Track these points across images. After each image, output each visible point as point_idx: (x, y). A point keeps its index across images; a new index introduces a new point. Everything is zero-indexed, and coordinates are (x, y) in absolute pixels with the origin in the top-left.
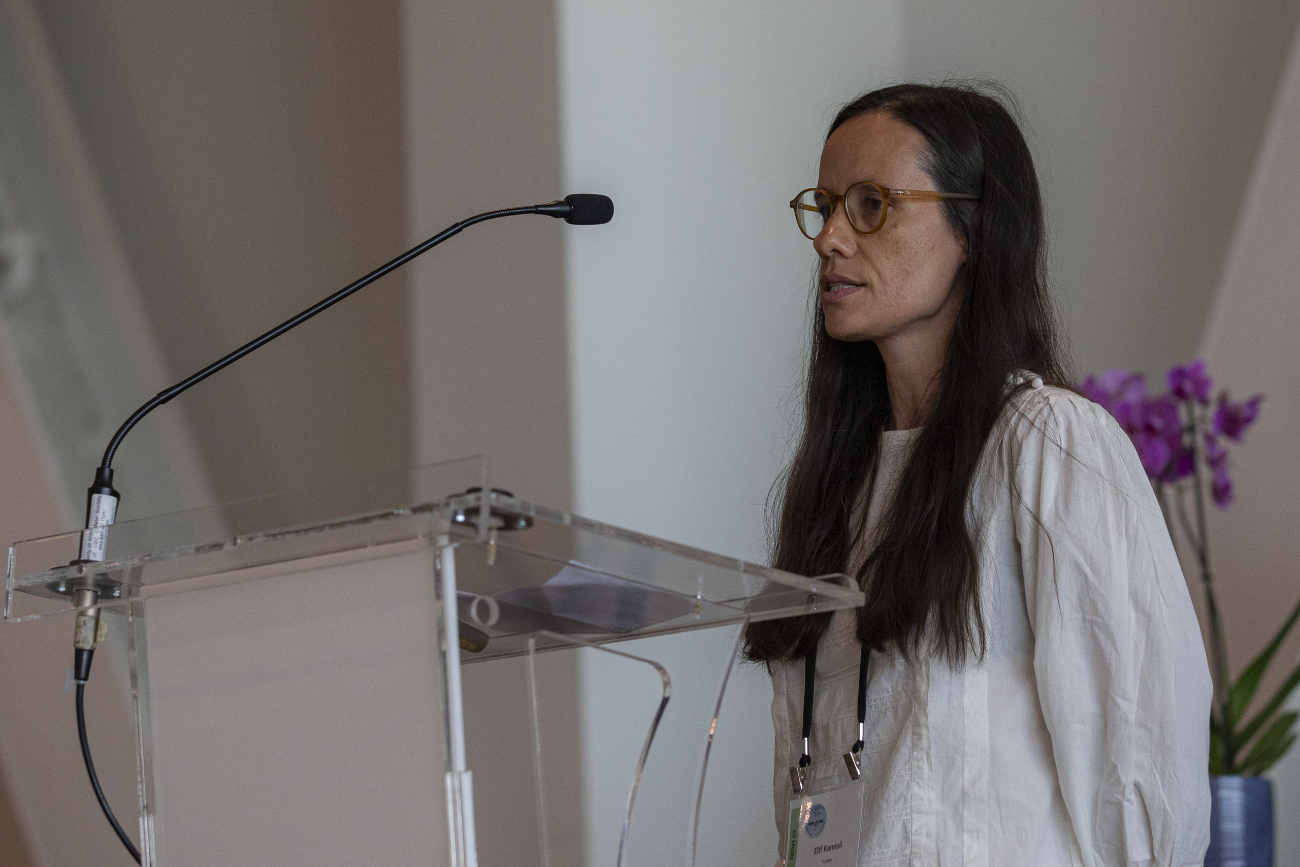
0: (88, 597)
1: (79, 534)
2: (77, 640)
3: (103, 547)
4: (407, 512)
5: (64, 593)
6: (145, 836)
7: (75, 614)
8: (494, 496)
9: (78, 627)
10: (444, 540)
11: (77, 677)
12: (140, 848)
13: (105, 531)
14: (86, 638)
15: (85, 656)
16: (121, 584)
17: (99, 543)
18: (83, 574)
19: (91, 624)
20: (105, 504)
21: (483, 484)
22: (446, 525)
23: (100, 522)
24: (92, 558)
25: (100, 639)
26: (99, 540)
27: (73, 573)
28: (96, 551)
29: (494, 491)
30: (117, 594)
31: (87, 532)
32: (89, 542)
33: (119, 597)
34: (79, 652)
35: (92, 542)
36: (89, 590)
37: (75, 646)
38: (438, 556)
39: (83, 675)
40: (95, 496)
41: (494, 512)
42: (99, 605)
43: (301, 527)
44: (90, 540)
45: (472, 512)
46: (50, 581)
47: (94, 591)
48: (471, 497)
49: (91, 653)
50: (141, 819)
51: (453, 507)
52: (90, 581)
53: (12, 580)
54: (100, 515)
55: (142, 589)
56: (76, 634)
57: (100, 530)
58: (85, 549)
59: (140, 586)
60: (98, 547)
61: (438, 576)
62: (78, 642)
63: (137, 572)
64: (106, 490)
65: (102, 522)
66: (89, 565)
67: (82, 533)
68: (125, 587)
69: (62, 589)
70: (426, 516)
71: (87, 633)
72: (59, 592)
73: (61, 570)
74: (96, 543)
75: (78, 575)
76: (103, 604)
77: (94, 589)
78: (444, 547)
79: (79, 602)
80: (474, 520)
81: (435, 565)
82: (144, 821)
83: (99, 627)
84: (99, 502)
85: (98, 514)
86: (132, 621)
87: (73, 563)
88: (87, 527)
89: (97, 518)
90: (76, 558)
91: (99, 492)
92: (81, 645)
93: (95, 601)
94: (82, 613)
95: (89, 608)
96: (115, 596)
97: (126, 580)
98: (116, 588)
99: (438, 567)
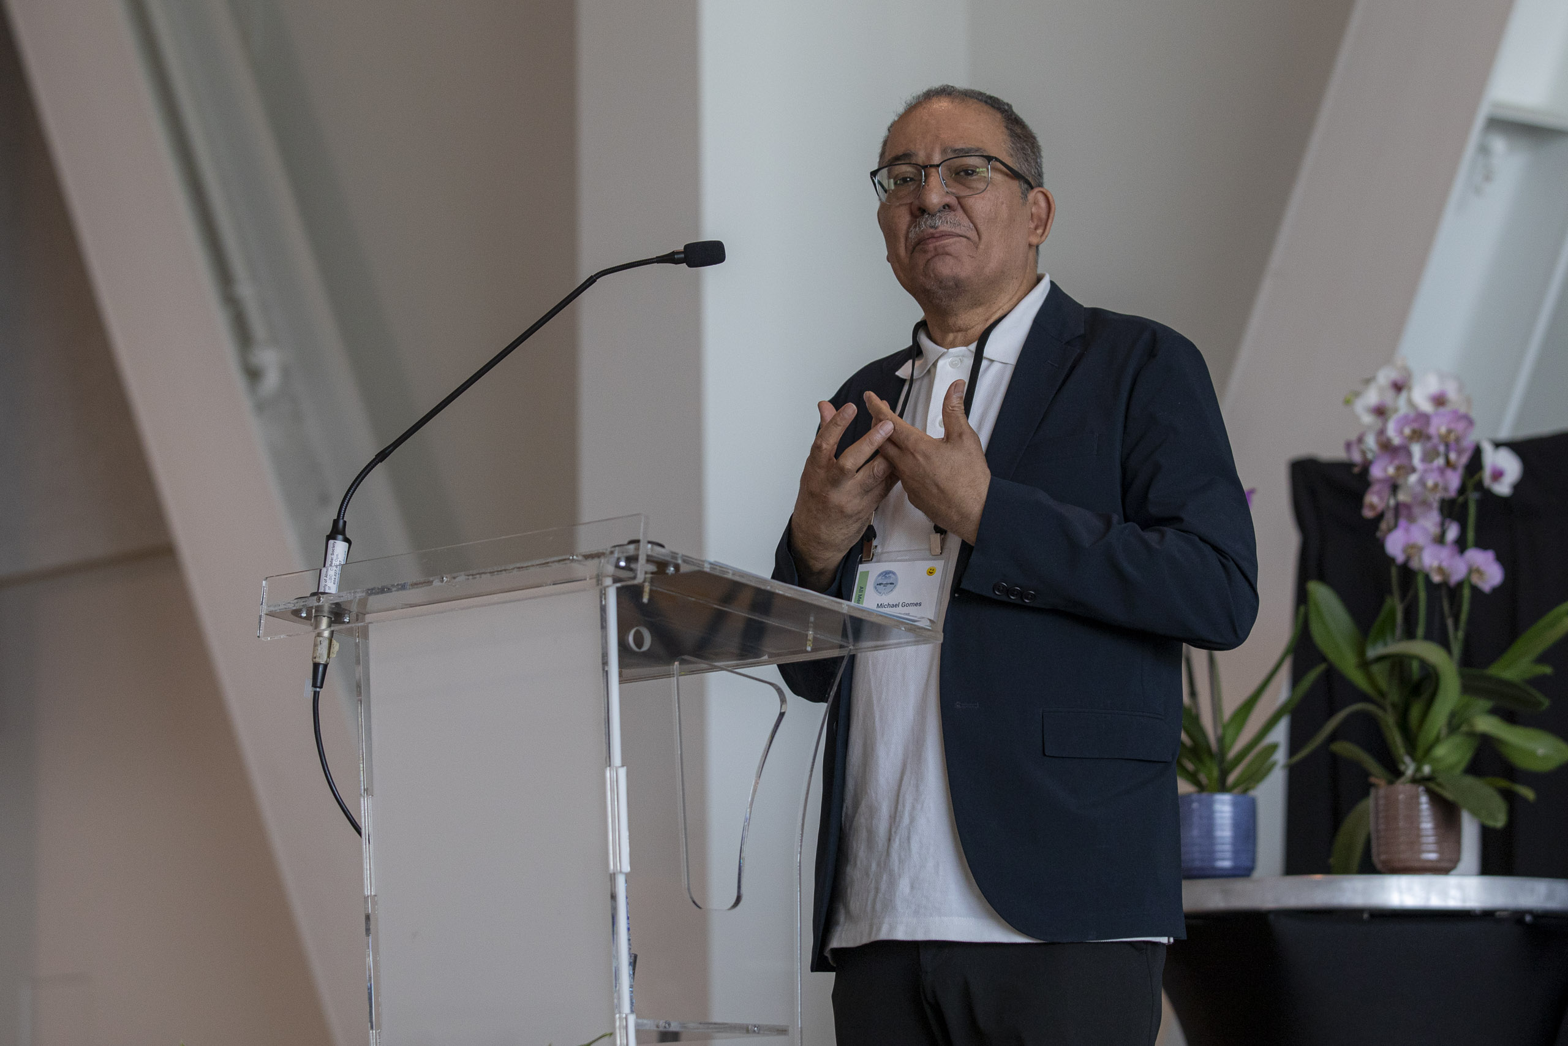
0: (324, 622)
1: (319, 570)
2: (315, 656)
3: (336, 583)
4: (580, 558)
5: (305, 618)
6: (365, 813)
7: (314, 635)
8: (650, 546)
9: (315, 645)
10: (608, 581)
11: (314, 685)
12: (361, 822)
13: (338, 570)
14: (321, 654)
15: (321, 669)
16: (350, 612)
17: (333, 579)
18: (320, 603)
19: (326, 643)
20: (339, 548)
21: (641, 537)
22: (610, 569)
23: (334, 562)
24: (327, 591)
25: (333, 656)
26: (333, 577)
27: (313, 602)
28: (331, 585)
29: (649, 542)
30: (347, 620)
31: (324, 570)
32: (325, 578)
33: (348, 623)
34: (316, 666)
35: (328, 579)
36: (324, 616)
37: (313, 660)
38: (603, 594)
39: (319, 684)
40: (331, 542)
41: (650, 560)
42: (332, 628)
43: (496, 569)
44: (326, 576)
45: (632, 559)
46: (294, 608)
47: (328, 617)
48: (632, 547)
49: (326, 666)
50: (362, 799)
51: (616, 555)
52: (326, 608)
53: (264, 606)
54: (334, 557)
55: (367, 616)
56: (314, 651)
57: (334, 568)
58: (322, 583)
59: (365, 614)
60: (332, 583)
61: (603, 609)
62: (315, 658)
63: (363, 603)
64: (340, 537)
65: (336, 562)
66: (325, 596)
67: (321, 570)
68: (353, 615)
69: (304, 615)
70: (596, 561)
71: (323, 650)
72: (301, 617)
73: (304, 600)
74: (330, 579)
75: (317, 604)
76: (336, 627)
77: (330, 616)
78: (608, 587)
79: (317, 625)
80: (633, 566)
81: (601, 601)
82: (364, 800)
83: (332, 647)
84: (334, 547)
85: (332, 556)
86: (359, 642)
87: (313, 594)
88: (324, 566)
89: (332, 559)
90: (316, 591)
91: (335, 538)
92: (317, 660)
93: (329, 626)
94: (319, 635)
95: (324, 630)
96: (345, 622)
97: (354, 608)
98: (346, 615)
99: (604, 603)
